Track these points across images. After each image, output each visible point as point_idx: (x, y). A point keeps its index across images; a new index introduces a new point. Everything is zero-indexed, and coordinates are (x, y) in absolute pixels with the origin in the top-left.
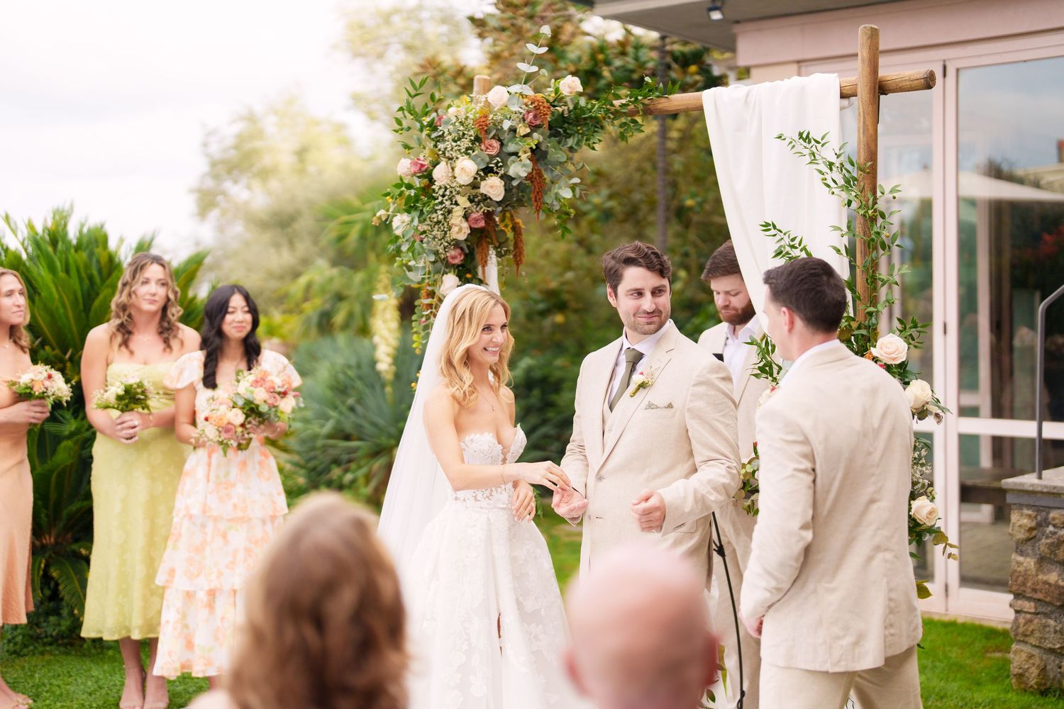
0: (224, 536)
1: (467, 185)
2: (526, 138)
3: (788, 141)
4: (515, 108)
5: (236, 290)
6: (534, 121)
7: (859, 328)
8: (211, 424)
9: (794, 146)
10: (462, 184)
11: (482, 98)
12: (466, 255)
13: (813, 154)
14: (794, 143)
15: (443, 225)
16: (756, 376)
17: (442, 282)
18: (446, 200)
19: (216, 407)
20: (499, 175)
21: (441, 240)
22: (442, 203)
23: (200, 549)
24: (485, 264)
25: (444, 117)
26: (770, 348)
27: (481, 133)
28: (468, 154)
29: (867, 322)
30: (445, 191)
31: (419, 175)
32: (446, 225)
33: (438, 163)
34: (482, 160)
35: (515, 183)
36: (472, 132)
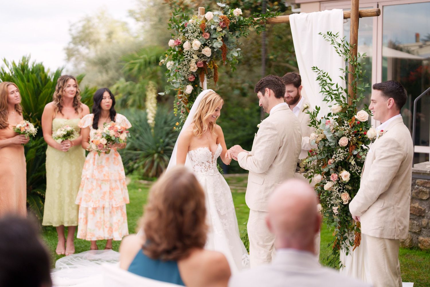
0: (100, 186)
1: (197, 51)
2: (220, 32)
3: (323, 35)
4: (216, 21)
5: (106, 90)
6: (223, 26)
7: (350, 108)
8: (94, 143)
9: (325, 37)
10: (195, 50)
11: (203, 16)
12: (195, 78)
13: (333, 40)
14: (325, 36)
15: (187, 66)
16: (310, 126)
17: (186, 88)
18: (189, 56)
19: (96, 137)
20: (209, 47)
21: (186, 72)
22: (187, 57)
23: (90, 191)
24: (203, 81)
25: (188, 23)
26: (315, 115)
27: (202, 30)
28: (197, 38)
29: (352, 105)
30: (188, 52)
31: (177, 46)
32: (188, 66)
33: (185, 42)
34: (203, 41)
35: (215, 50)
36: (199, 30)
